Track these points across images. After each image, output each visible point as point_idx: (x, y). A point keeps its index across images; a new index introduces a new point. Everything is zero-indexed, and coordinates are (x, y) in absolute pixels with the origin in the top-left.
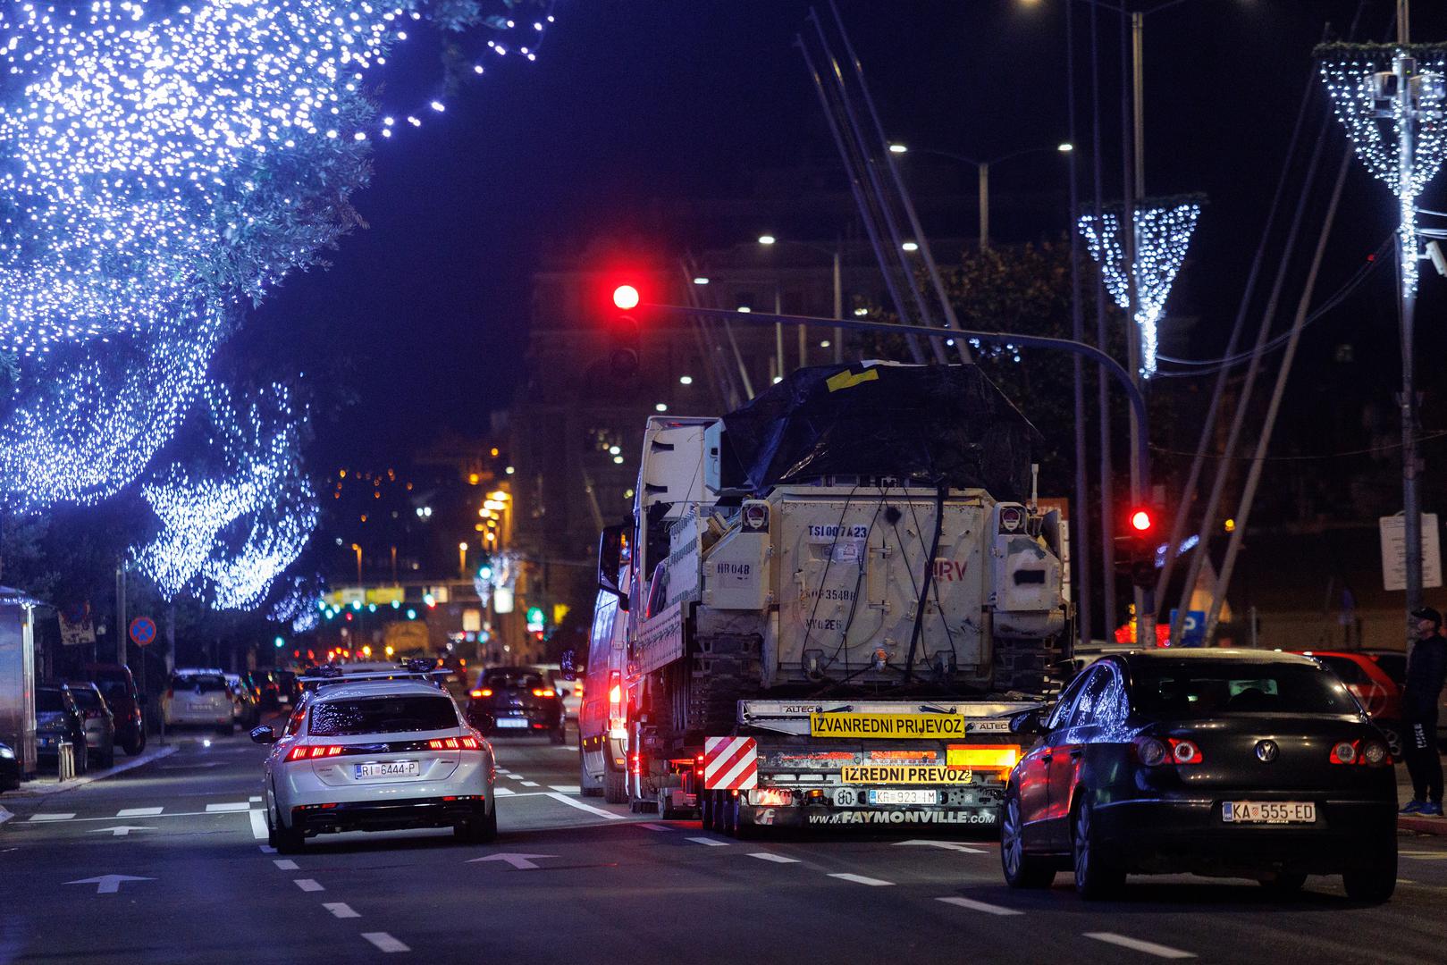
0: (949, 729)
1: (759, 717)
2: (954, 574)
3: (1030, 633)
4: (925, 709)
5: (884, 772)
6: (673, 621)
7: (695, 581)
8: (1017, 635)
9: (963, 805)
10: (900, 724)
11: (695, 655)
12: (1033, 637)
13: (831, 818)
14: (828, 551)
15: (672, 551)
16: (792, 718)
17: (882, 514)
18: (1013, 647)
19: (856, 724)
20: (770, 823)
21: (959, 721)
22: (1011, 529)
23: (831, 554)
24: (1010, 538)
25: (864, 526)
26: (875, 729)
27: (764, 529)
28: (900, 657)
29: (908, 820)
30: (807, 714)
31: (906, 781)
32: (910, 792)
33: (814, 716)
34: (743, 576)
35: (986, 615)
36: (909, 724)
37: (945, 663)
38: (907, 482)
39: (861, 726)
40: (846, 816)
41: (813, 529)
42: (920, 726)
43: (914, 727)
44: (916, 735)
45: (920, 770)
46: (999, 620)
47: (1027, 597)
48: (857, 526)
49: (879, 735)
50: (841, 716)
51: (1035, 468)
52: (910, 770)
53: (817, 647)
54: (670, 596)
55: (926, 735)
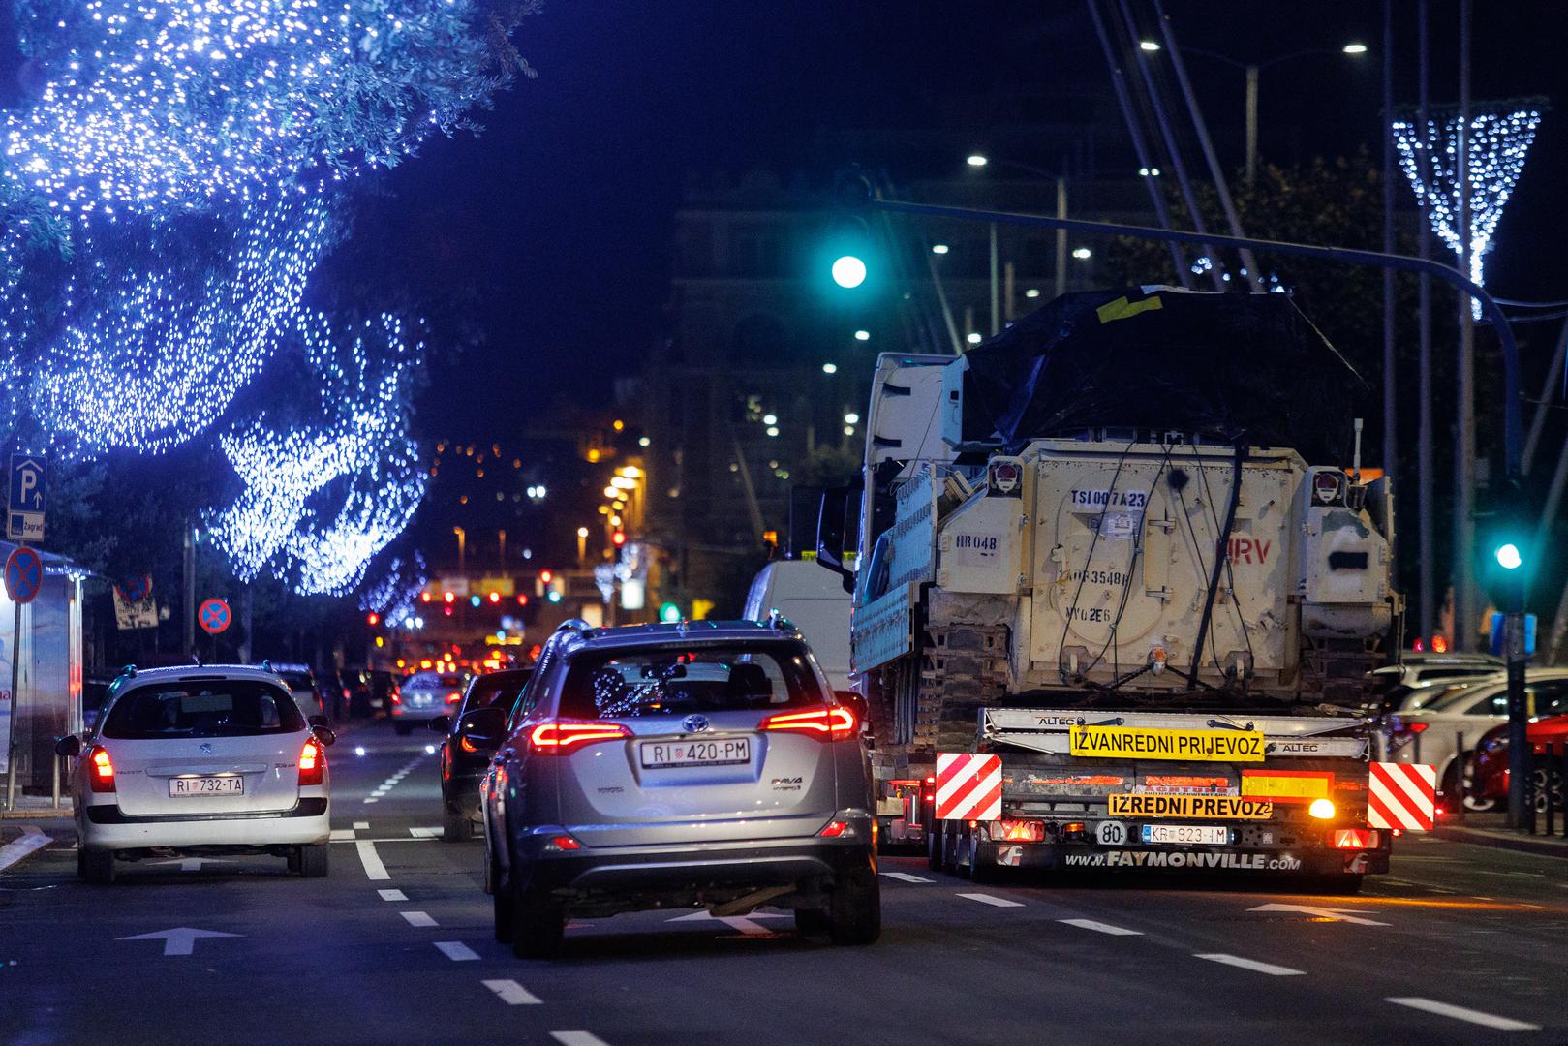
0: (1244, 749)
1: (1005, 730)
2: (1254, 554)
3: (1346, 632)
4: (1213, 724)
5: (1161, 803)
6: (898, 607)
7: (928, 556)
8: (1333, 634)
9: (1260, 846)
10: (1183, 742)
11: (926, 651)
12: (1352, 636)
13: (1093, 859)
14: (1095, 523)
15: (898, 520)
16: (1046, 731)
17: (1164, 478)
18: (1325, 650)
19: (1127, 741)
20: (1017, 864)
21: (1257, 740)
22: (1326, 500)
23: (1099, 527)
24: (1325, 511)
25: (1142, 492)
26: (1152, 747)
27: (1016, 493)
28: (1182, 660)
29: (1190, 864)
30: (1066, 727)
31: (1189, 814)
32: (1194, 828)
33: (1075, 729)
34: (988, 551)
35: (1293, 608)
36: (1195, 742)
37: (1240, 665)
38: (1196, 438)
39: (1134, 744)
40: (1112, 857)
41: (1078, 495)
42: (1208, 745)
43: (1200, 747)
44: (1203, 757)
45: (1207, 801)
46: (1308, 614)
47: (1345, 586)
48: (1132, 492)
49: (1156, 755)
50: (1109, 730)
51: (1359, 424)
52: (1195, 801)
53: (1078, 643)
54: (896, 573)
55: (1215, 757)
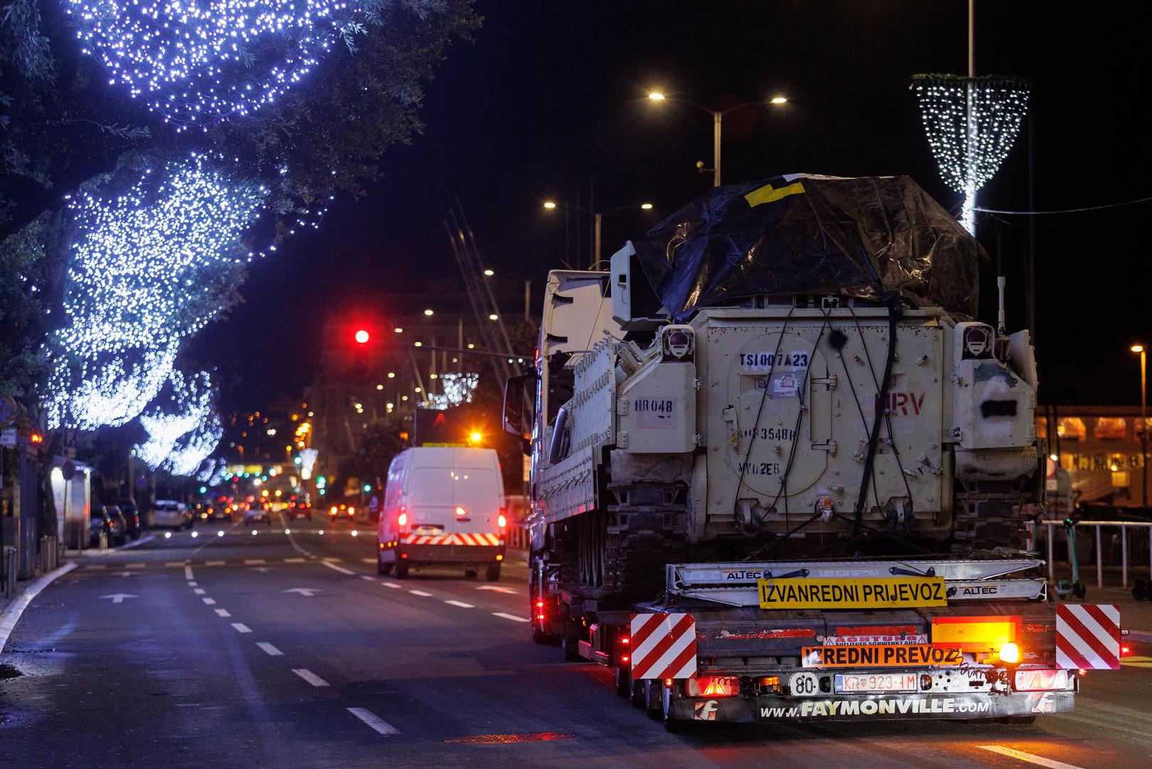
0: (927, 595)
1: (695, 586)
2: (909, 407)
3: (997, 474)
4: (895, 571)
5: (853, 653)
6: (582, 469)
7: (608, 422)
8: (984, 477)
9: (949, 690)
10: (868, 590)
11: (610, 508)
12: (1003, 478)
13: (787, 711)
14: (763, 382)
15: (576, 392)
16: (733, 585)
17: (824, 338)
18: (977, 492)
19: (813, 592)
20: (713, 718)
21: (939, 585)
22: (977, 353)
23: (766, 387)
24: (978, 363)
25: (805, 353)
26: (838, 597)
27: (686, 358)
28: (848, 507)
29: (882, 711)
30: (753, 581)
31: (881, 663)
32: (885, 676)
33: (762, 582)
34: (665, 414)
35: (947, 454)
36: (879, 590)
37: (900, 510)
38: (851, 303)
39: (820, 595)
40: (805, 708)
41: (745, 357)
42: (892, 592)
43: (884, 594)
44: (888, 604)
45: (898, 650)
46: (962, 459)
47: (997, 432)
48: (794, 353)
49: (843, 604)
50: (796, 582)
51: (1001, 282)
52: (886, 650)
53: (751, 495)
54: (578, 437)
55: (899, 604)
